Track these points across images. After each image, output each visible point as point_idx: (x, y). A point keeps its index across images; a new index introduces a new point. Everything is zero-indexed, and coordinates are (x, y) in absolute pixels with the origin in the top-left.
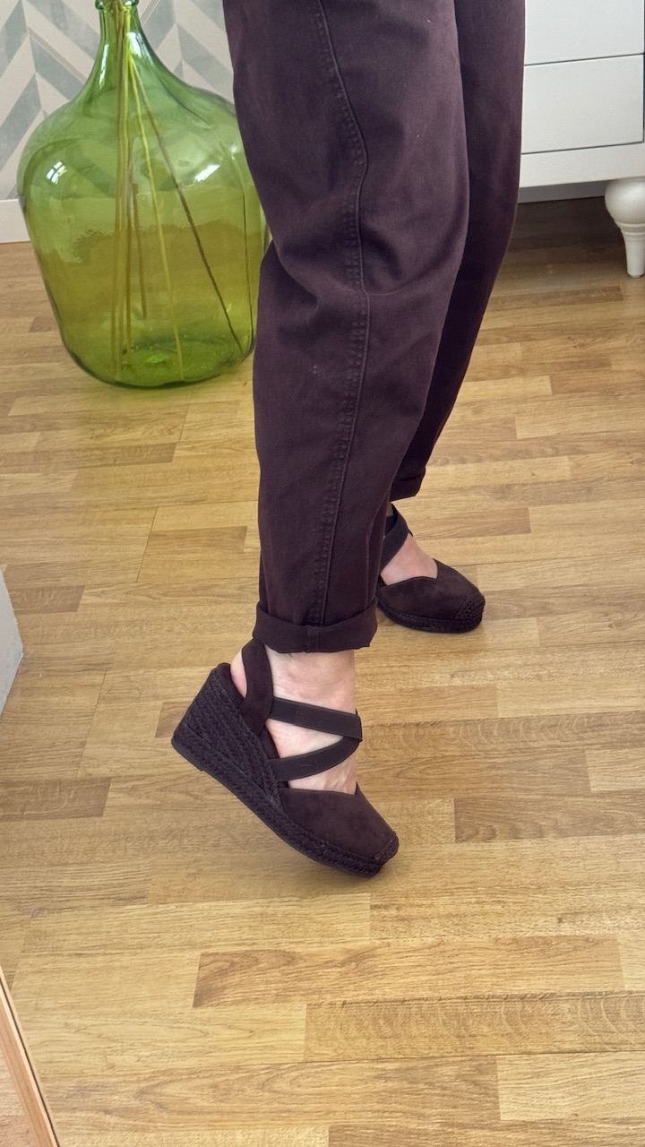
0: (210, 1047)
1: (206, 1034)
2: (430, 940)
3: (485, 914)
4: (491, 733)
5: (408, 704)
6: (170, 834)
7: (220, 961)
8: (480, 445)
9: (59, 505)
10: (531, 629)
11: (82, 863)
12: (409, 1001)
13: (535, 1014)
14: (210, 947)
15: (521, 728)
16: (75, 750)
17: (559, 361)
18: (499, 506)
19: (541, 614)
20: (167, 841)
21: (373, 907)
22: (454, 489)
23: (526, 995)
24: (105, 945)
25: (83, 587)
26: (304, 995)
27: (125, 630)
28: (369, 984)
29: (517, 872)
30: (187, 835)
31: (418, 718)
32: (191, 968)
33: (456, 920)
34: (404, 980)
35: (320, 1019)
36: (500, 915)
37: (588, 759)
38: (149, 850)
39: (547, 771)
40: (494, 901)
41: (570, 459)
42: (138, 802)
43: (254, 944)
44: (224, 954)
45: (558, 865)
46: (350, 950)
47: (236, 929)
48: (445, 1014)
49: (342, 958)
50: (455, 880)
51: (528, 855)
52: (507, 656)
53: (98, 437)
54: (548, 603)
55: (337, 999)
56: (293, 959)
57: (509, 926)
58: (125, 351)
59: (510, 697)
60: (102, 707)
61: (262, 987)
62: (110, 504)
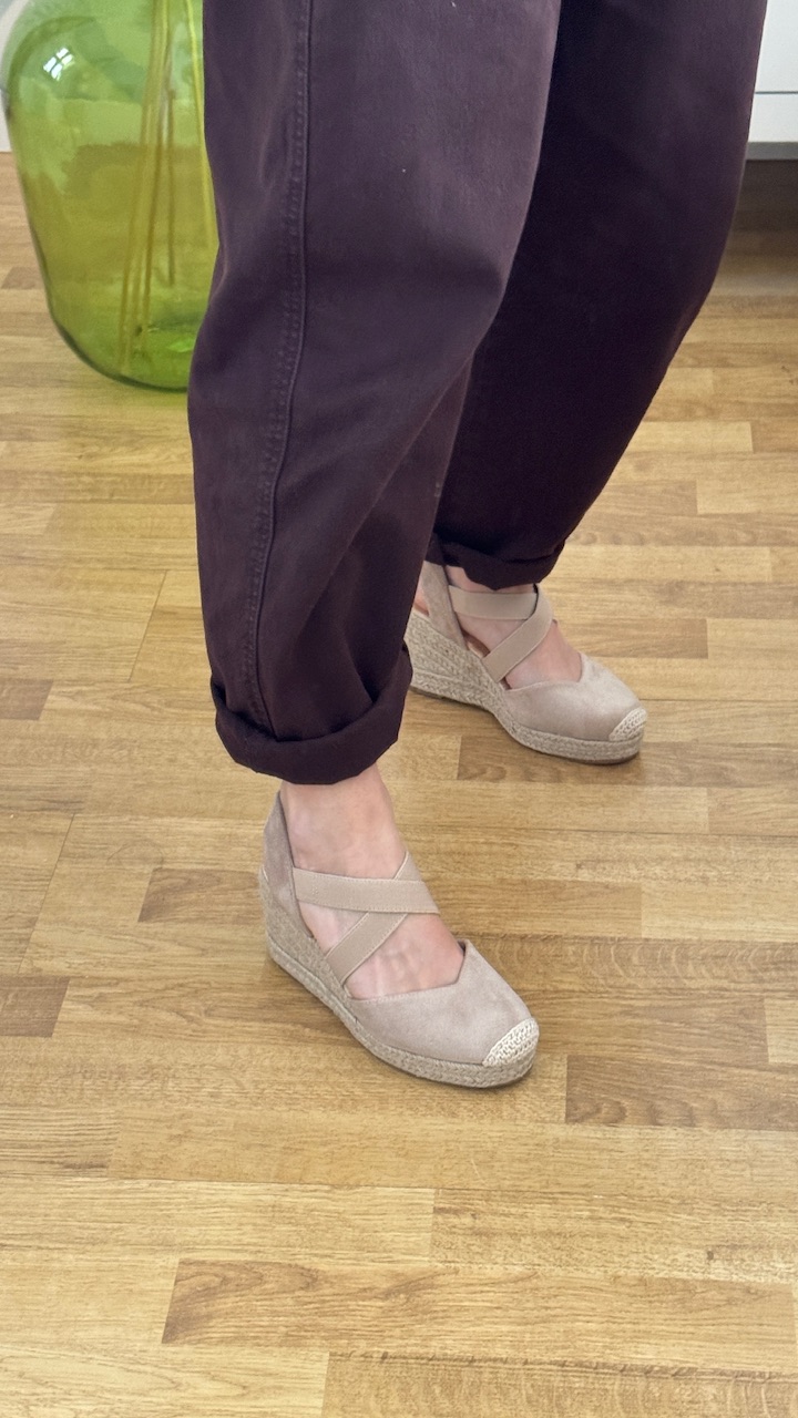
0: (183, 1407)
1: (177, 1386)
2: (517, 1270)
3: (601, 1236)
4: (629, 959)
5: (514, 904)
6: (150, 1071)
7: (205, 1274)
8: (643, 518)
9: (25, 554)
10: (697, 805)
11: (16, 1105)
12: (480, 1361)
13: (664, 1398)
14: (193, 1250)
15: (673, 957)
16: (21, 931)
17: (765, 401)
18: (662, 613)
19: (716, 784)
20: (144, 1081)
21: (438, 1211)
22: (601, 582)
23: (652, 1367)
24: (40, 1236)
25: (50, 683)
26: (323, 1338)
27: (106, 752)
28: (423, 1329)
29: (653, 1176)
30: (174, 1076)
31: (523, 927)
32: (162, 1281)
33: (557, 1242)
34: (477, 1329)
35: (346, 1377)
36: (621, 1238)
37: (767, 1013)
38: (117, 1094)
39: (706, 1026)
40: (615, 1218)
41: (772, 551)
42: (105, 1018)
43: (259, 1252)
44: (213, 1264)
45: (713, 1170)
46: (398, 1275)
47: (235, 1226)
48: (532, 1386)
49: (385, 1286)
50: (560, 1179)
51: (671, 1151)
52: (660, 843)
53: (90, 456)
54: (726, 769)
55: (376, 1349)
56: (315, 1280)
57: (634, 1258)
58: (139, 330)
59: (661, 906)
60: (65, 868)
61: (265, 1321)
62: (99, 560)
